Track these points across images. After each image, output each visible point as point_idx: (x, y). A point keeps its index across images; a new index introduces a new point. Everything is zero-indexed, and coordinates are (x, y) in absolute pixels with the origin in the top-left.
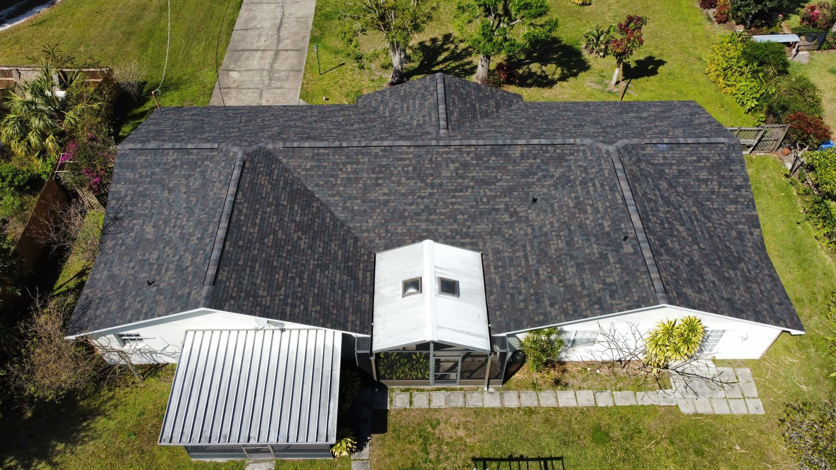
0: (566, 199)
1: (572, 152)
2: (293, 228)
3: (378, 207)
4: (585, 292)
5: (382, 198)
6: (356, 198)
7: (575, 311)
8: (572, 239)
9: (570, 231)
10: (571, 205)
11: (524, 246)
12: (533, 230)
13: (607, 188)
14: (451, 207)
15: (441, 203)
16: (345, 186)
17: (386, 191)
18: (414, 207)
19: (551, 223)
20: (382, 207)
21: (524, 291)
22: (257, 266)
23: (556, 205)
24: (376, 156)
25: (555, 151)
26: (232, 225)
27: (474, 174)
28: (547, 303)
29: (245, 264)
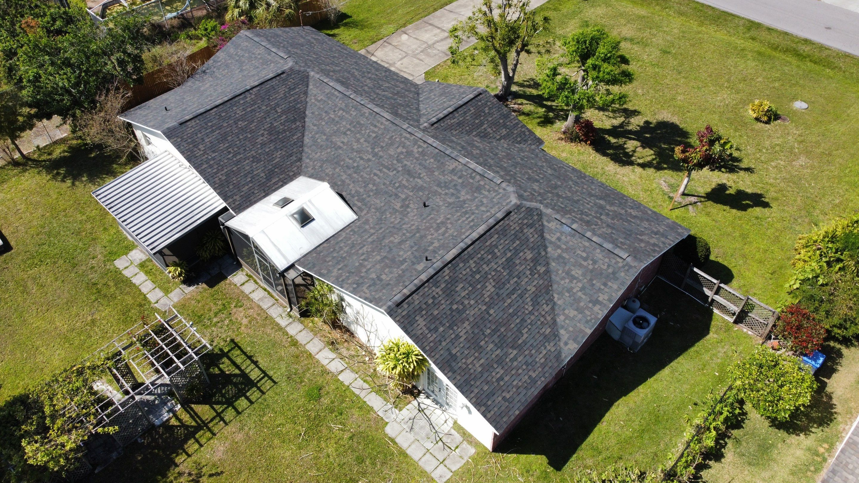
0: (442, 216)
1: (491, 189)
2: (265, 127)
3: (331, 148)
4: (363, 274)
5: (339, 144)
6: (325, 135)
9: (413, 236)
10: (439, 221)
12: (399, 222)
14: (372, 175)
15: (368, 169)
16: (326, 123)
17: (345, 141)
18: (351, 161)
19: (413, 225)
20: (333, 149)
21: (342, 252)
22: (217, 132)
24: (363, 115)
25: (479, 181)
26: (231, 102)
27: (408, 163)
29: (212, 126)
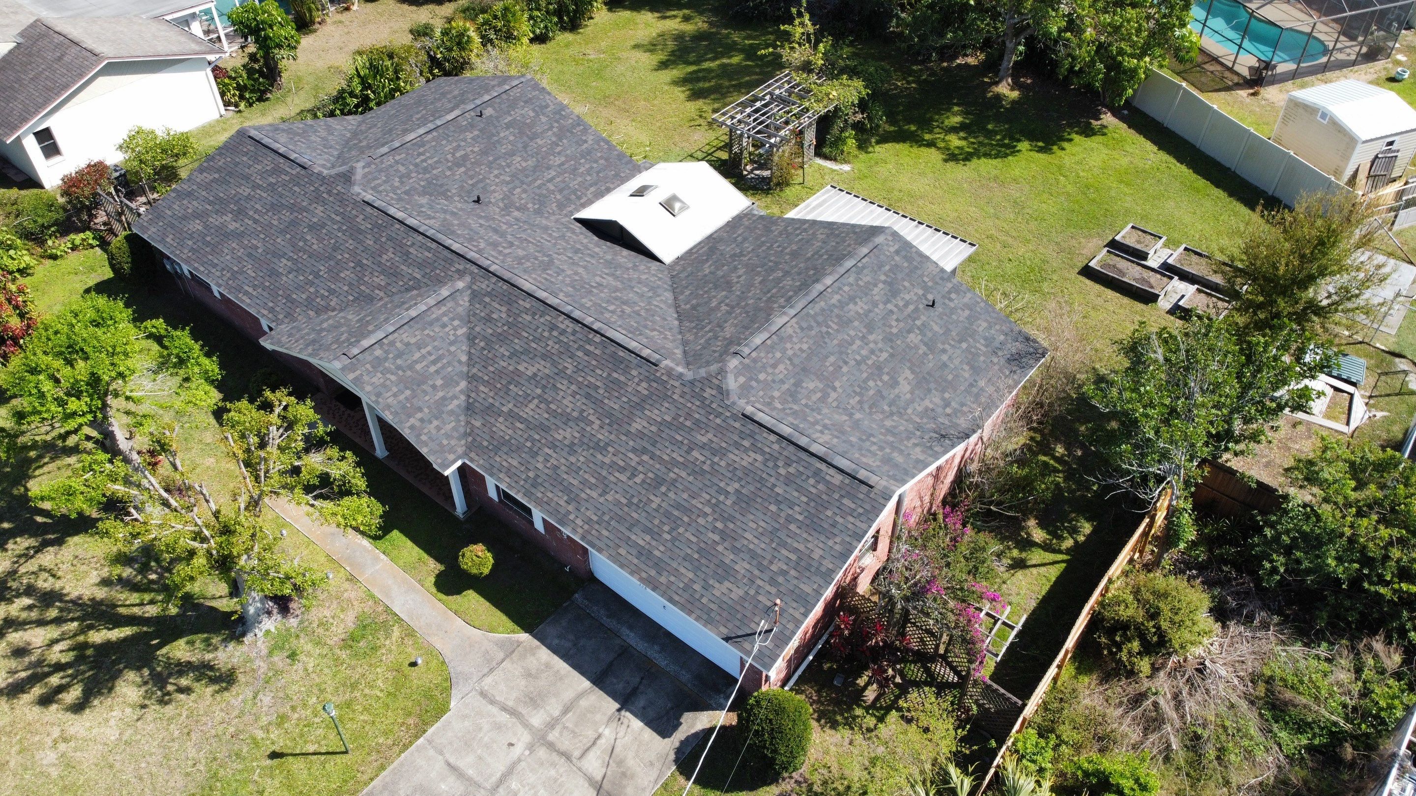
0: (457, 177)
4: (556, 125)
7: (579, 125)
8: (505, 154)
9: (495, 160)
10: (463, 169)
11: (539, 187)
12: (514, 188)
13: (421, 150)
19: (496, 176)
21: (587, 166)
23: (470, 182)
28: (585, 146)
